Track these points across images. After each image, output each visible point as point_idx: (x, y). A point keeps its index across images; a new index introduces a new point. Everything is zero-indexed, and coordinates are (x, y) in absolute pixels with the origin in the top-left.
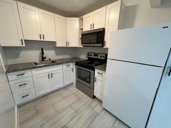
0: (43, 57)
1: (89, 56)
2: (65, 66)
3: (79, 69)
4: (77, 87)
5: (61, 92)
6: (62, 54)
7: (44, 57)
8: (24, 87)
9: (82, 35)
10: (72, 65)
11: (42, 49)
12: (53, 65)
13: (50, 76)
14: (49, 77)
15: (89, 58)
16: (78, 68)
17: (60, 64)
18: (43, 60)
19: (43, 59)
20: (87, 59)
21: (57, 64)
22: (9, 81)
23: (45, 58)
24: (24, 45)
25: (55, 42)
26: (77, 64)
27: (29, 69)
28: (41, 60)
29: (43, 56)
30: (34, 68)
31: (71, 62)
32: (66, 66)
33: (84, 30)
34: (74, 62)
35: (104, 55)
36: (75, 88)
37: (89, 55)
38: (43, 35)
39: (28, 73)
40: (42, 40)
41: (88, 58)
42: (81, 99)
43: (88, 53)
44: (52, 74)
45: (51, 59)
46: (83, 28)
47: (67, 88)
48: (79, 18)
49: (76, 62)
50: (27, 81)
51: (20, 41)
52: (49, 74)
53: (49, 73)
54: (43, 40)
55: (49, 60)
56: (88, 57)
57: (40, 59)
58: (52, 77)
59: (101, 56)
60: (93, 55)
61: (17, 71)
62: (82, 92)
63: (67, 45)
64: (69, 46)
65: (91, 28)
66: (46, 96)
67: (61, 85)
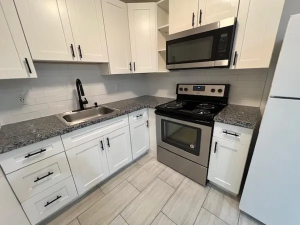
0: (80, 100)
1: (180, 92)
2: (132, 118)
3: (165, 122)
4: (160, 159)
5: (128, 175)
6: (119, 90)
7: (83, 100)
8: (48, 180)
9: (168, 43)
10: (147, 114)
11: (78, 83)
12: (109, 119)
13: (105, 144)
14: (102, 147)
15: (179, 96)
16: (163, 121)
17: (123, 114)
18: (82, 108)
19: (82, 104)
20: (175, 97)
21: (117, 115)
22: (5, 175)
23: (86, 102)
24: (34, 75)
25: (107, 64)
26: (159, 111)
27: (55, 136)
28: (77, 107)
29: (80, 97)
30: (68, 132)
31: (145, 107)
32: (136, 118)
33: (171, 32)
34: (152, 108)
35: (223, 88)
36: (155, 162)
37: (181, 89)
38: (79, 48)
39: (54, 147)
40: (77, 59)
41: (177, 96)
42: (179, 190)
43: (178, 85)
44: (108, 139)
45: (98, 104)
46: (168, 27)
47: (140, 162)
48: (156, 3)
49: (156, 108)
50: (53, 164)
51: (23, 64)
52: (101, 142)
53: (101, 139)
54: (79, 61)
55: (95, 105)
56: (177, 93)
57: (74, 105)
58: (109, 144)
59: (213, 90)
60: (191, 88)
61: (25, 145)
62: (174, 171)
63: (131, 69)
64: (136, 72)
65: (193, 24)
66: (99, 190)
67: (127, 160)
